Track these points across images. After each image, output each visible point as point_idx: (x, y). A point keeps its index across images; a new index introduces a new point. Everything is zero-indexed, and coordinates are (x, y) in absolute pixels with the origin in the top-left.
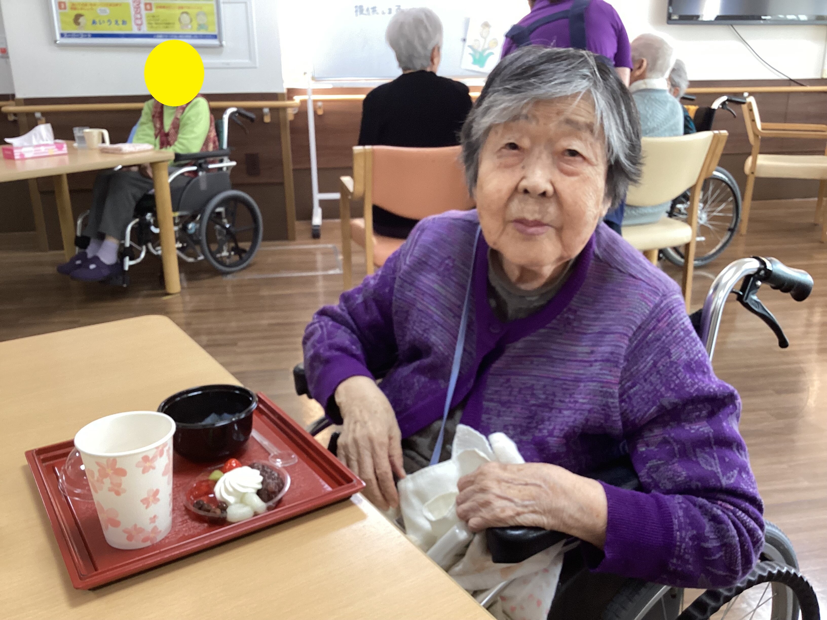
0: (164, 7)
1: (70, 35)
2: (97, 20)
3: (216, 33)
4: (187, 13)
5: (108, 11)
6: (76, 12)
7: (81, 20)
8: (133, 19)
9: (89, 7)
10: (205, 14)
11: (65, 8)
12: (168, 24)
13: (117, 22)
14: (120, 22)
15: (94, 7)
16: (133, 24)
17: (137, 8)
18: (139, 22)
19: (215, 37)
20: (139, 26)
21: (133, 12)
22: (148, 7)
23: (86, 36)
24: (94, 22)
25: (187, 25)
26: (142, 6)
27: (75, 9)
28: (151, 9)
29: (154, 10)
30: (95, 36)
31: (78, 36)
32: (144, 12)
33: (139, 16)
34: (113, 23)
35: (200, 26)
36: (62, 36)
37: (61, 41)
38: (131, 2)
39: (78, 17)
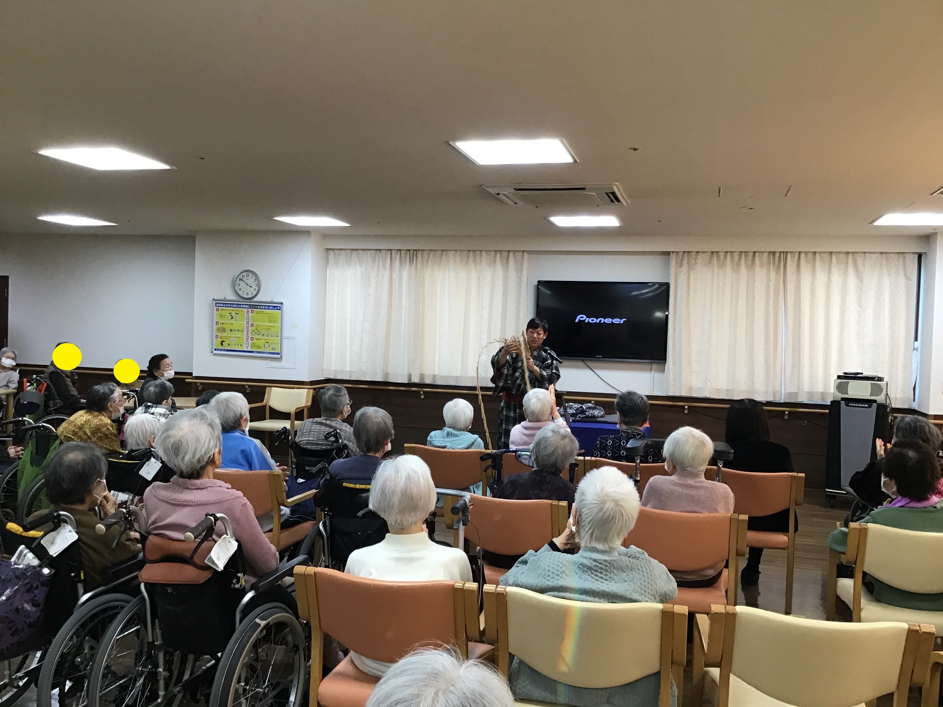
0: (259, 339)
1: (218, 350)
3: (279, 352)
4: (267, 342)
5: (235, 340)
6: (222, 340)
7: (224, 343)
8: (245, 344)
9: (228, 338)
10: (275, 343)
11: (218, 338)
12: (259, 347)
13: (238, 345)
14: (239, 345)
16: (245, 346)
17: (247, 339)
18: (247, 345)
19: (278, 354)
20: (247, 347)
21: (245, 341)
22: (252, 339)
23: (225, 350)
24: (229, 345)
25: (267, 348)
26: (250, 338)
27: (222, 339)
28: (253, 340)
29: (254, 341)
30: (228, 350)
31: (221, 350)
32: (250, 341)
33: (247, 343)
35: (273, 349)
36: (215, 350)
37: (215, 352)
38: (245, 337)
39: (223, 342)
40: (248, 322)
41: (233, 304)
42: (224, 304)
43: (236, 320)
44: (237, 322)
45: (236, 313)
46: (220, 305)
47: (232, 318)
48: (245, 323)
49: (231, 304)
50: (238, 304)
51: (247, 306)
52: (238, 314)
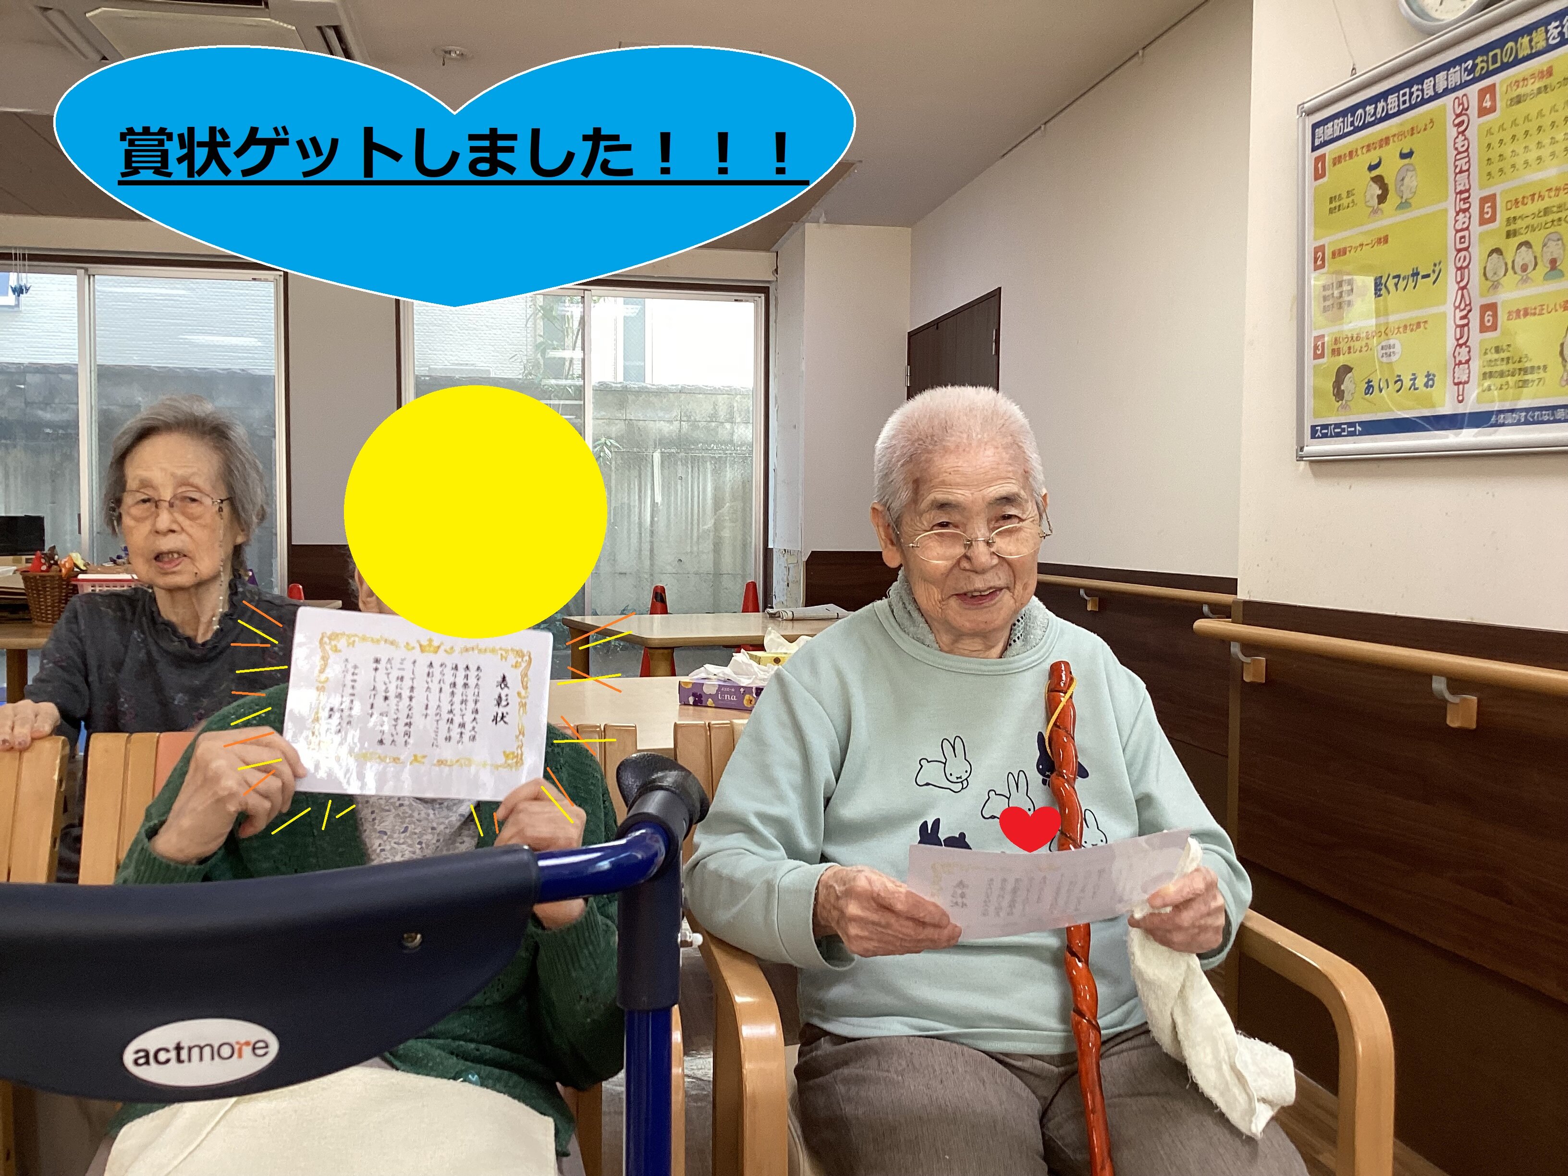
0: (1528, 312)
1: (1326, 431)
2: (1375, 385)
5: (1398, 348)
6: (1342, 360)
7: (1347, 383)
8: (1451, 363)
9: (1363, 343)
11: (1323, 355)
13: (1416, 381)
14: (1421, 381)
15: (1371, 343)
16: (1450, 382)
17: (1463, 323)
18: (1462, 374)
20: (1462, 385)
21: (1451, 343)
22: (1489, 318)
24: (1369, 389)
26: (1475, 317)
27: (1339, 353)
28: (1493, 326)
29: (1504, 330)
30: (1370, 428)
31: (1341, 431)
32: (1475, 337)
33: (1462, 354)
34: (1406, 385)
36: (1314, 433)
37: (1313, 447)
38: (1449, 308)
39: (1345, 370)
40: (1464, 195)
41: (1384, 95)
42: (1343, 114)
43: (1404, 205)
44: (1406, 215)
45: (1403, 156)
46: (1329, 131)
47: (1382, 199)
48: (1450, 204)
49: (1374, 100)
50: (1409, 84)
51: (1456, 76)
52: (1410, 154)
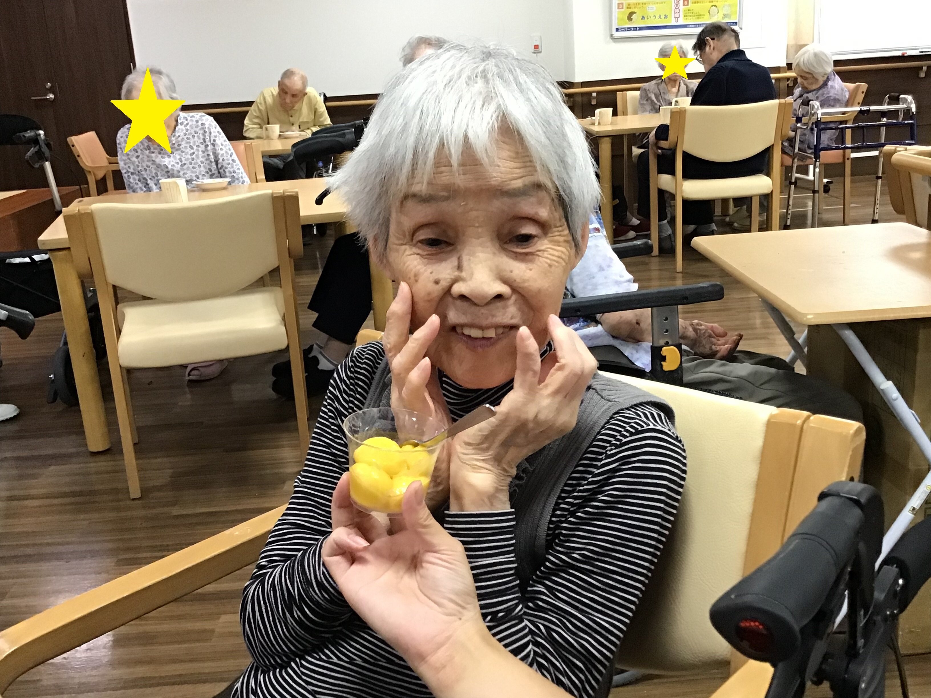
0: (698, 2)
2: (646, 17)
3: (737, 21)
4: (715, 6)
5: (655, 8)
6: (630, 10)
7: (634, 17)
8: (673, 13)
10: (730, 5)
11: (622, 8)
14: (663, 17)
15: (644, 6)
16: (672, 17)
17: (677, 4)
20: (677, 18)
21: (673, 8)
22: (686, 2)
24: (643, 18)
25: (715, 16)
26: (681, 2)
27: (630, 8)
29: (691, 6)
32: (681, 7)
34: (658, 17)
35: (725, 16)
36: (617, 30)
37: (617, 34)
39: (631, 14)
